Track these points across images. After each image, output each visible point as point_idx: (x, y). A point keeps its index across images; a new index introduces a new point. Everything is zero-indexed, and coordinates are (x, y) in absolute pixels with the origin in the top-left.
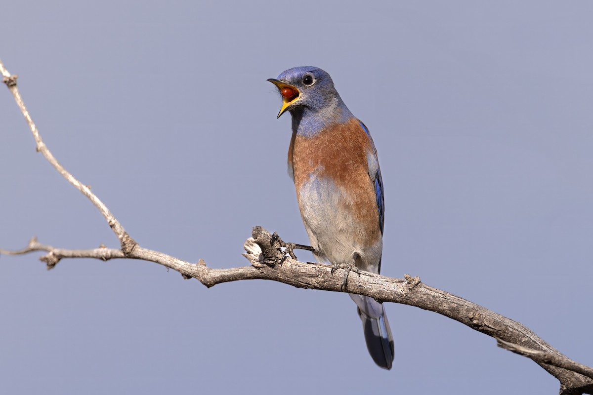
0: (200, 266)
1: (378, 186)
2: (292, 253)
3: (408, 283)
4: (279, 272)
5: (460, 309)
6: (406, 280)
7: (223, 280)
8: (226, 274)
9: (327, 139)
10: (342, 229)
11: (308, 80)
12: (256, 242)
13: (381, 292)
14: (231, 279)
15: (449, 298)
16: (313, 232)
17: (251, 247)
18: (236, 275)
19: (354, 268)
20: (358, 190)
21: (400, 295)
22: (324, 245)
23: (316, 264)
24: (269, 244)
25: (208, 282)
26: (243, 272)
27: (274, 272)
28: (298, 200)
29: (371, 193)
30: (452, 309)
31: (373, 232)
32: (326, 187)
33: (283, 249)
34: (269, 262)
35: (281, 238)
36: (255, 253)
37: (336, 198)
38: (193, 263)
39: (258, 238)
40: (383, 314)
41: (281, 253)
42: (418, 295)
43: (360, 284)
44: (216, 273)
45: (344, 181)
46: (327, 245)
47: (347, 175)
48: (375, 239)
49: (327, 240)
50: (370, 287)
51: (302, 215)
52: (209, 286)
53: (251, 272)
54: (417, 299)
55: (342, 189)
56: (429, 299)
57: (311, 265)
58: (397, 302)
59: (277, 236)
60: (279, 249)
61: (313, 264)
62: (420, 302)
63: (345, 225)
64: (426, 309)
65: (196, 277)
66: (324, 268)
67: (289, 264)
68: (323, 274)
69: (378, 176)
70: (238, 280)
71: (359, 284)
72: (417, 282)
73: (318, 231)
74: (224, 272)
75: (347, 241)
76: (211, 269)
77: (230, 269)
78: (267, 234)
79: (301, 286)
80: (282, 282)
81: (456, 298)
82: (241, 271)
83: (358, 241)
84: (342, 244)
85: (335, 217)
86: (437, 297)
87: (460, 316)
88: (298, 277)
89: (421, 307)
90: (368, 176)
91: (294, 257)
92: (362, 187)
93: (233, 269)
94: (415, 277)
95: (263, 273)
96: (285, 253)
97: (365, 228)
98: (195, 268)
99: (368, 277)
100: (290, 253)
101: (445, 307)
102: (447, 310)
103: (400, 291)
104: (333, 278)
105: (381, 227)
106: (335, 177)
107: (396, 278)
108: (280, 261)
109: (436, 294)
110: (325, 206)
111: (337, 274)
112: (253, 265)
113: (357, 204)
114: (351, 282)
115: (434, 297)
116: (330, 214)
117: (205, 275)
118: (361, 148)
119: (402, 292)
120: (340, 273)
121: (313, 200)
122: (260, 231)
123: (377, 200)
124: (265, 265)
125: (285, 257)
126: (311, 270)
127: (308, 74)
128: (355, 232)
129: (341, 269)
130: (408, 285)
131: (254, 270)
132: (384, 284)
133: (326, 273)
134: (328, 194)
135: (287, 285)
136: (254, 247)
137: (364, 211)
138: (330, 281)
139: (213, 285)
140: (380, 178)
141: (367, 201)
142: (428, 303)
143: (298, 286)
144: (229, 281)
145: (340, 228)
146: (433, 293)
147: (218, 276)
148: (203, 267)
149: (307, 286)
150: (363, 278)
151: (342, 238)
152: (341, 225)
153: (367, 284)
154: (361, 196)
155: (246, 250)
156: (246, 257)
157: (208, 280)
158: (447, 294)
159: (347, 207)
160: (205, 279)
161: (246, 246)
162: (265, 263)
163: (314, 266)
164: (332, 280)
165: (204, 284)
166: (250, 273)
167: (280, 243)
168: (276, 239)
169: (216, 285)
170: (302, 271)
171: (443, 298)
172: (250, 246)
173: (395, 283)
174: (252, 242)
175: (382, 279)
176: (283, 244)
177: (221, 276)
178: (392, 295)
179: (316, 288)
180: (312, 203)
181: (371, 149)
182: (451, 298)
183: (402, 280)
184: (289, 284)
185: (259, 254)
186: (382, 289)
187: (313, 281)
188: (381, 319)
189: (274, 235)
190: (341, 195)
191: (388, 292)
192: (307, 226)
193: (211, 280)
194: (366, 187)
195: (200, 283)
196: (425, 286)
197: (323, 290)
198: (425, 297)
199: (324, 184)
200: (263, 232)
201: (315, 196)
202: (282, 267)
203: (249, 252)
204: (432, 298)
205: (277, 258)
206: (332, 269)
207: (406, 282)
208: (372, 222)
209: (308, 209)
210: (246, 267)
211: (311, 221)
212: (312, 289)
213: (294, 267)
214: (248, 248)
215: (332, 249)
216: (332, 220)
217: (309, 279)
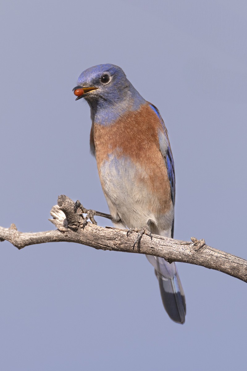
0: (12, 230)
1: (169, 161)
2: (92, 219)
3: (195, 245)
4: (81, 235)
5: (240, 268)
6: (192, 242)
7: (32, 242)
8: (35, 237)
9: (122, 126)
10: (138, 200)
11: (105, 79)
12: (61, 209)
13: (171, 253)
14: (39, 241)
15: (230, 258)
16: (112, 203)
17: (57, 213)
18: (44, 238)
19: (147, 232)
20: (152, 166)
21: (188, 256)
22: (123, 214)
23: (114, 229)
24: (72, 211)
25: (19, 244)
26: (50, 235)
27: (77, 235)
28: (100, 176)
29: (163, 168)
30: (233, 268)
31: (166, 202)
32: (123, 164)
33: (85, 215)
34: (72, 227)
35: (83, 205)
36: (60, 219)
37: (132, 173)
38: (6, 227)
39: (63, 205)
40: (176, 274)
41: (83, 219)
42: (203, 256)
43: (153, 246)
44: (26, 236)
45: (139, 159)
46: (125, 214)
47: (142, 153)
48: (167, 208)
49: (125, 210)
50: (161, 249)
51: (103, 189)
52: (19, 248)
53: (57, 235)
54: (202, 260)
55: (138, 165)
56: (213, 259)
57: (109, 229)
58: (185, 262)
59: (80, 204)
60: (81, 215)
61: (112, 228)
62: (205, 262)
63: (141, 196)
64: (210, 268)
65: (8, 239)
66: (121, 232)
67: (90, 228)
68: (119, 237)
69: (168, 152)
70: (45, 242)
71: (151, 246)
72: (202, 244)
73: (117, 202)
74: (33, 235)
75: (143, 210)
76: (22, 233)
77: (38, 233)
78: (70, 202)
79: (100, 248)
80: (83, 244)
81: (237, 258)
82: (48, 234)
83: (152, 210)
84: (138, 213)
85: (132, 189)
86: (219, 257)
87: (240, 274)
88: (98, 240)
89: (206, 267)
90: (160, 153)
91: (94, 222)
92: (155, 163)
93: (41, 233)
94: (201, 240)
95: (67, 236)
96: (87, 218)
97: (158, 199)
98: (7, 232)
99: (159, 240)
100: (90, 218)
101: (227, 266)
102: (229, 268)
103: (188, 252)
104: (129, 241)
105: (173, 198)
106: (132, 156)
107: (183, 241)
108: (82, 226)
109: (219, 255)
110: (122, 180)
111: (132, 237)
112: (58, 230)
113: (151, 178)
114: (144, 244)
115: (217, 257)
116: (128, 187)
117: (17, 238)
118: (153, 129)
119: (189, 253)
120: (134, 236)
121: (112, 176)
122: (64, 199)
123: (168, 174)
124: (69, 229)
125: (87, 223)
126: (109, 234)
127: (105, 73)
128: (150, 202)
129: (135, 233)
130: (194, 247)
131: (59, 233)
132: (173, 246)
133: (123, 236)
134: (126, 170)
135: (89, 247)
136: (59, 214)
137: (157, 184)
138: (126, 243)
139: (23, 247)
140: (170, 153)
141: (159, 175)
142: (212, 263)
143: (97, 247)
144: (38, 243)
145: (136, 200)
146: (216, 254)
147: (28, 238)
148: (15, 231)
149: (106, 248)
150: (155, 241)
151: (138, 208)
152: (138, 197)
153: (158, 246)
154: (154, 171)
155: (52, 216)
156: (52, 222)
157: (19, 243)
158: (229, 255)
159: (142, 180)
160: (16, 242)
161: (52, 213)
162: (69, 227)
163: (112, 230)
164: (128, 242)
165: (16, 246)
166: (56, 237)
167: (82, 210)
168: (79, 206)
169: (26, 247)
170: (101, 235)
171: (225, 258)
172: (55, 212)
173: (183, 245)
174: (57, 209)
175: (171, 242)
176: (84, 211)
177: (31, 239)
178: (180, 255)
179: (113, 249)
180: (111, 178)
181: (162, 129)
182: (232, 258)
183: (189, 242)
184: (90, 246)
185: (63, 219)
186: (171, 250)
187: (111, 243)
188: (175, 279)
189: (77, 202)
190: (137, 171)
191: (177, 253)
192: (107, 198)
193: (21, 242)
194: (158, 163)
195: (12, 245)
196: (209, 248)
197: (120, 251)
198: (209, 257)
199: (122, 162)
200: (67, 200)
201: (114, 172)
202: (84, 231)
203: (55, 218)
204: (215, 258)
205: (79, 223)
206: (128, 233)
207: (193, 244)
208: (165, 193)
209: (108, 183)
210: (52, 231)
211: (111, 193)
212: (110, 250)
213: (95, 231)
214: (54, 214)
215: (130, 218)
216: (129, 192)
217: (107, 241)
